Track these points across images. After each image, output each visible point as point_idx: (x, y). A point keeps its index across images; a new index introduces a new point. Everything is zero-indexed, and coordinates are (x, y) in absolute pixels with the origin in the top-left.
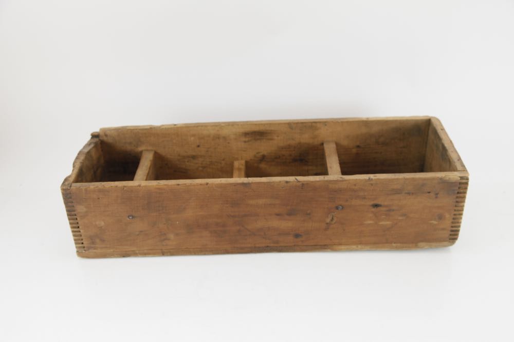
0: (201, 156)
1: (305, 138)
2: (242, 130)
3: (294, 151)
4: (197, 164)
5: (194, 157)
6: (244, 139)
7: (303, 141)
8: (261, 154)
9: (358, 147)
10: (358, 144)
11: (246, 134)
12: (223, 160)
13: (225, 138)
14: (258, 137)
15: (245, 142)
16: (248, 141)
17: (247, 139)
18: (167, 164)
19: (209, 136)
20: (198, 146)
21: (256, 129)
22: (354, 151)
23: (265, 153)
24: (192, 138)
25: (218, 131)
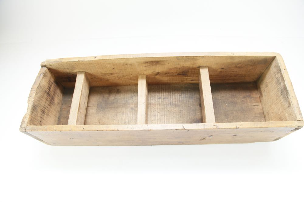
0: (116, 73)
1: (188, 64)
2: (144, 61)
3: (179, 70)
4: (114, 76)
5: (111, 74)
6: (145, 65)
7: (185, 66)
8: (156, 72)
9: (222, 68)
10: (223, 67)
11: (146, 62)
12: (132, 74)
13: (131, 65)
14: (155, 64)
15: (145, 66)
16: (148, 66)
17: (147, 65)
18: (95, 77)
19: (120, 64)
20: (114, 69)
21: (153, 60)
22: (219, 70)
23: (159, 71)
24: (108, 65)
25: (126, 61)
